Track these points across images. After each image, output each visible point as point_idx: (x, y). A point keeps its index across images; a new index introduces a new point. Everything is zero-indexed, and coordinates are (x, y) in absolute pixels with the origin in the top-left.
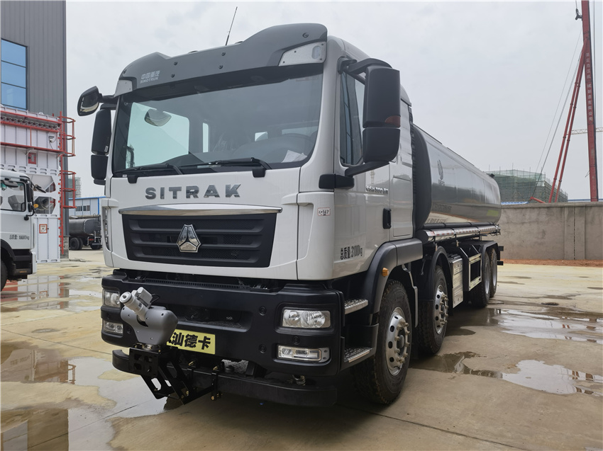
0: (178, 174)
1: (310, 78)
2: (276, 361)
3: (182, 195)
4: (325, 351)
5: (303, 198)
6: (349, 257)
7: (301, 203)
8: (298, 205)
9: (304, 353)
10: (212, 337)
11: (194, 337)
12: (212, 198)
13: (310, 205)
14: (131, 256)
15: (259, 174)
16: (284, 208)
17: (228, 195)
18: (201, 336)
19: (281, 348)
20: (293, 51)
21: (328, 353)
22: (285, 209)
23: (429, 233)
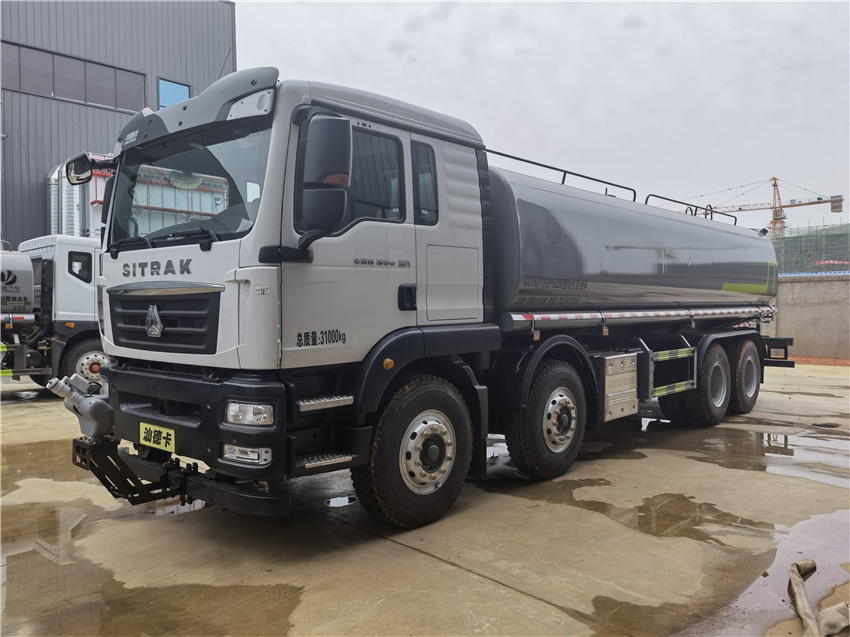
0: (149, 248)
1: (261, 133)
2: (220, 460)
3: (148, 270)
4: (267, 452)
5: (242, 275)
6: (314, 344)
7: (242, 281)
8: (239, 282)
9: (246, 453)
10: (172, 432)
11: (160, 433)
12: (170, 274)
13: (247, 282)
14: (117, 343)
15: (206, 247)
16: (226, 285)
17: (182, 272)
18: (165, 431)
19: (226, 447)
20: (240, 102)
21: (270, 454)
22: (228, 286)
23: (517, 317)
